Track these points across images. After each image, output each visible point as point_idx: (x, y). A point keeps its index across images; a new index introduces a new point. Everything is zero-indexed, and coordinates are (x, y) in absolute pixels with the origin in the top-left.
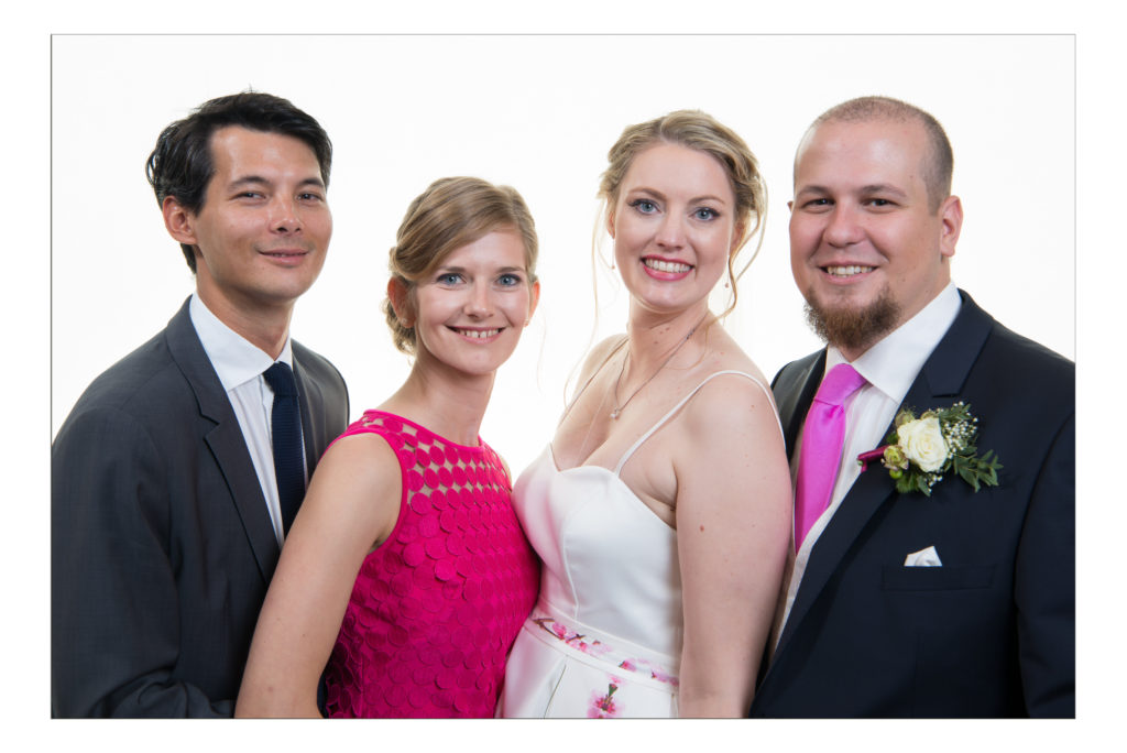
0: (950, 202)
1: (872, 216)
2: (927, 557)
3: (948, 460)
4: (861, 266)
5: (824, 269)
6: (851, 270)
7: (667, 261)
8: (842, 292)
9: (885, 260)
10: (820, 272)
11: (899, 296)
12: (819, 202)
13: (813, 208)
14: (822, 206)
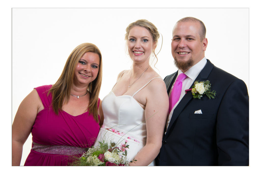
0: (205, 39)
1: (188, 42)
2: (199, 112)
3: (205, 92)
4: (186, 52)
5: (178, 53)
6: (184, 53)
7: (138, 51)
8: (182, 58)
9: (191, 51)
10: (177, 54)
11: (194, 59)
12: (177, 39)
13: (176, 40)
14: (178, 40)
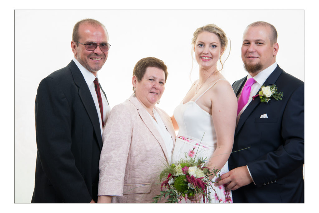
0: (276, 44)
1: (258, 46)
2: (265, 116)
3: (272, 95)
7: (206, 57)
13: (246, 45)
14: (248, 44)
